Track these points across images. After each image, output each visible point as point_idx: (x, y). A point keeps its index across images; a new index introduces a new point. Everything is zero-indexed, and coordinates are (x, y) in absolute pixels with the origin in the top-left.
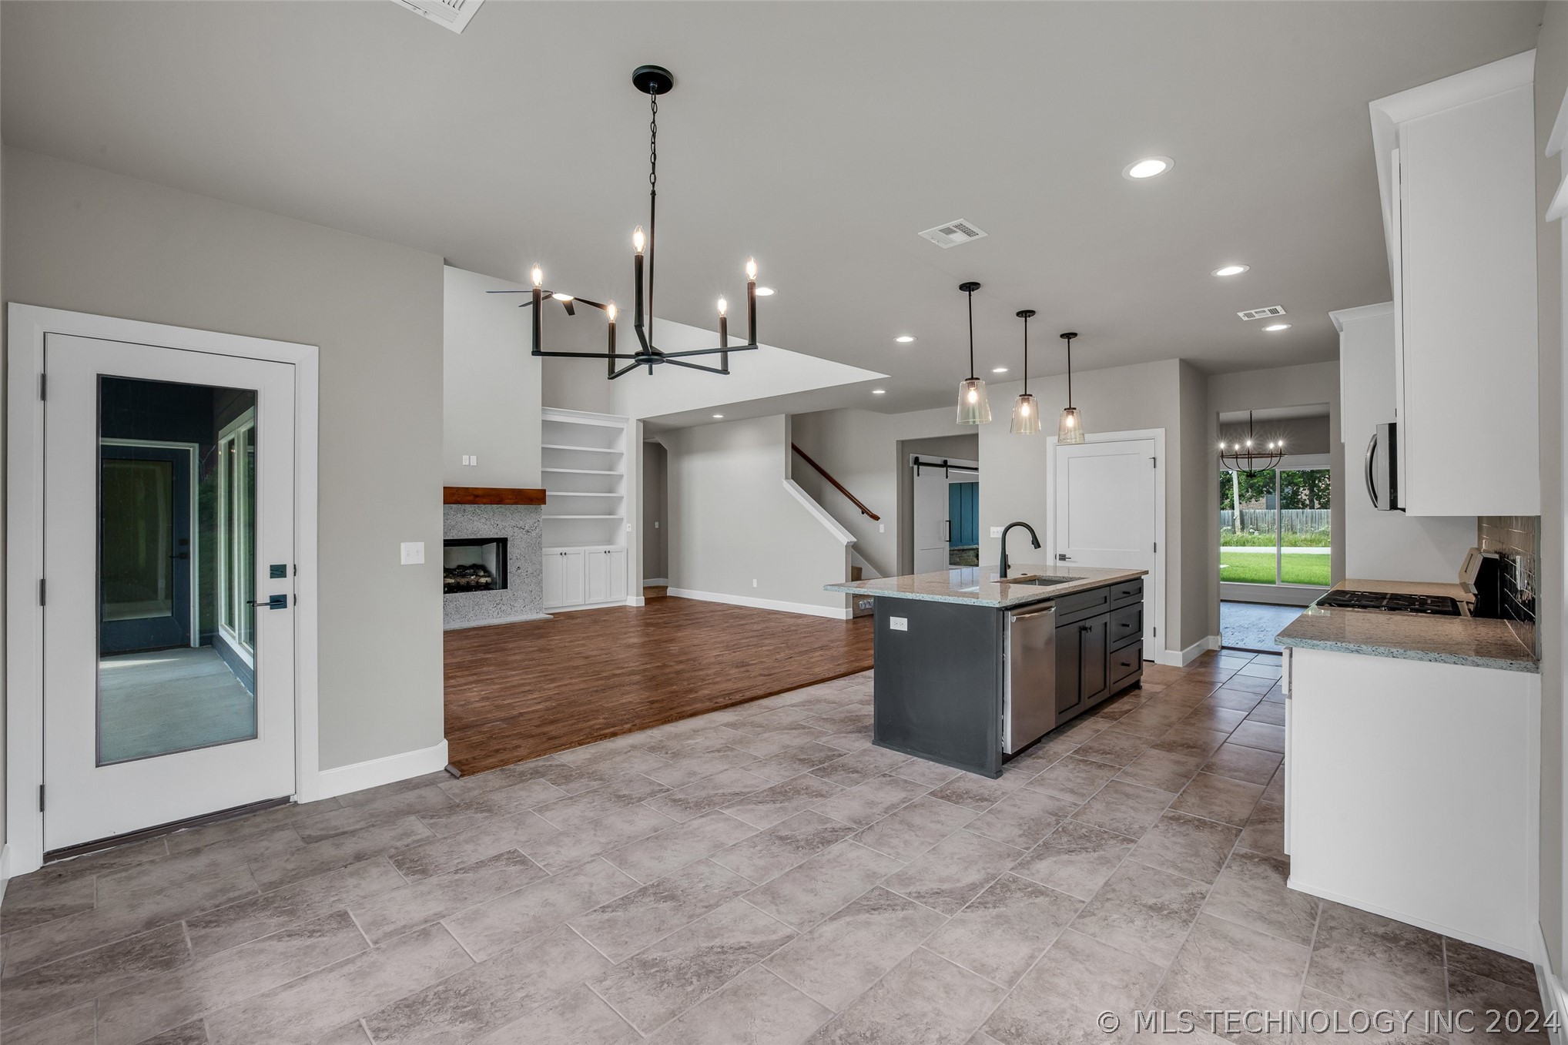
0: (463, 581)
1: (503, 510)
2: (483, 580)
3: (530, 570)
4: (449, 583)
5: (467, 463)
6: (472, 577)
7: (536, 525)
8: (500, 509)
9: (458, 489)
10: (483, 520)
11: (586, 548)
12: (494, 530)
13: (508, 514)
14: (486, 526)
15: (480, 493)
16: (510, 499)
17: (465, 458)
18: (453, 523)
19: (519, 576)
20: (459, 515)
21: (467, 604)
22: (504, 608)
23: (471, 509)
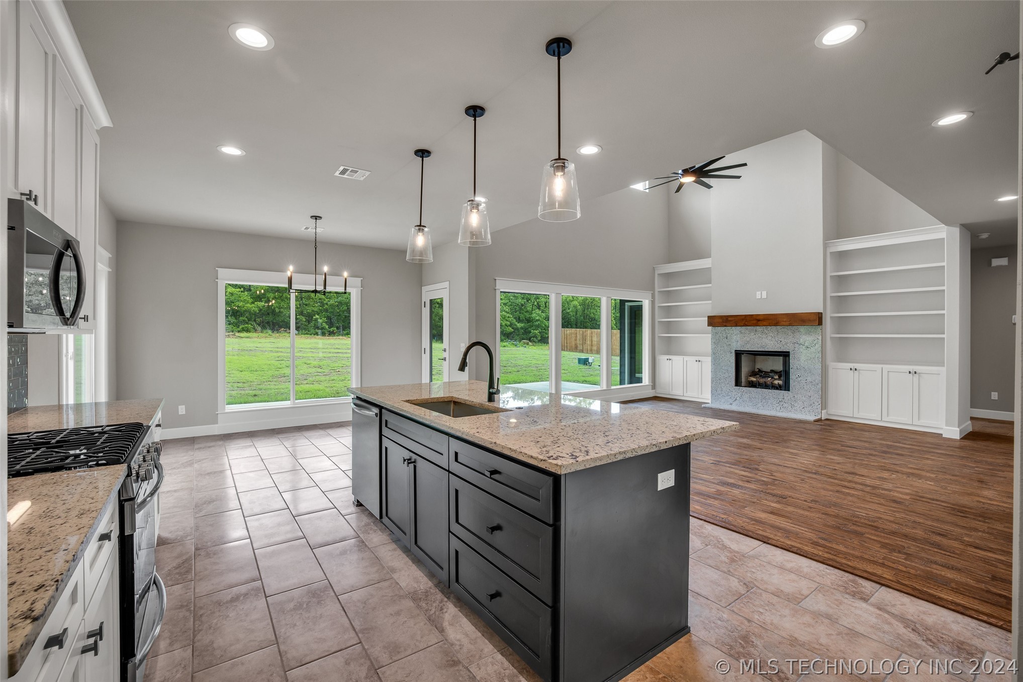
0: (762, 380)
1: (785, 330)
2: (776, 382)
3: (809, 379)
4: (752, 381)
5: (760, 297)
6: (769, 379)
7: (815, 342)
8: (783, 330)
9: (746, 316)
10: (770, 338)
11: (885, 366)
12: (778, 345)
13: (790, 333)
14: (771, 342)
15: (761, 318)
16: (785, 321)
17: (758, 293)
18: (748, 339)
19: (799, 382)
20: (752, 334)
21: (757, 397)
22: (785, 405)
23: (760, 330)
